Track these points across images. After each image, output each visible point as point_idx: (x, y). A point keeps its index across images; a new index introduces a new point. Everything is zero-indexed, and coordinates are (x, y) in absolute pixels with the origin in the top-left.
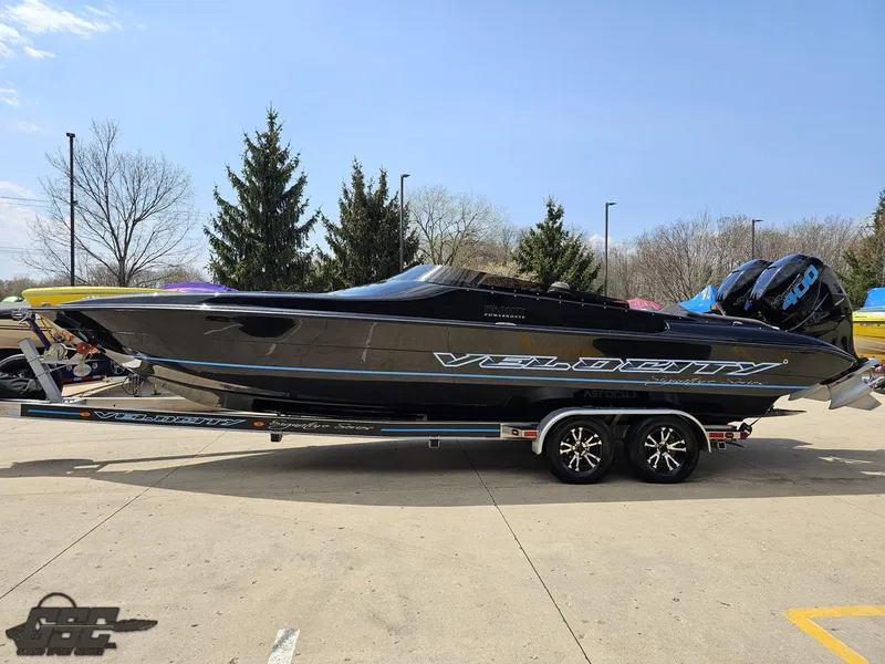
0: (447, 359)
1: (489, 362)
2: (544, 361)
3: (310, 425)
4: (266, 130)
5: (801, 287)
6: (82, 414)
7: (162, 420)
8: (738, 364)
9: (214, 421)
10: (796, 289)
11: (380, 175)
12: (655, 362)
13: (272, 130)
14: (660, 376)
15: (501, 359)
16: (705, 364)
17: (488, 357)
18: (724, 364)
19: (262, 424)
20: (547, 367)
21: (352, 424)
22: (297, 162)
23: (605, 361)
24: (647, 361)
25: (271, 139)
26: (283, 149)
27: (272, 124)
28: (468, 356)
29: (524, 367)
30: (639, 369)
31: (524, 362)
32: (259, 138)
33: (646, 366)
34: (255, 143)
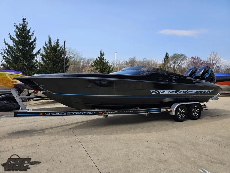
0: (153, 92)
1: (162, 92)
2: (173, 92)
3: (116, 112)
4: (22, 23)
5: (209, 74)
6: (40, 114)
7: (70, 114)
8: (206, 91)
9: (87, 113)
10: (208, 74)
11: (57, 40)
12: (193, 91)
13: (24, 23)
14: (193, 94)
15: (164, 91)
16: (201, 91)
17: (162, 91)
18: (204, 91)
19: (102, 113)
20: (173, 93)
21: (127, 111)
22: (33, 34)
23: (184, 91)
24: (192, 91)
25: (24, 26)
26: (28, 30)
27: (24, 21)
28: (158, 91)
29: (169, 93)
30: (190, 93)
31: (169, 92)
32: (20, 25)
33: (191, 92)
34: (19, 27)
